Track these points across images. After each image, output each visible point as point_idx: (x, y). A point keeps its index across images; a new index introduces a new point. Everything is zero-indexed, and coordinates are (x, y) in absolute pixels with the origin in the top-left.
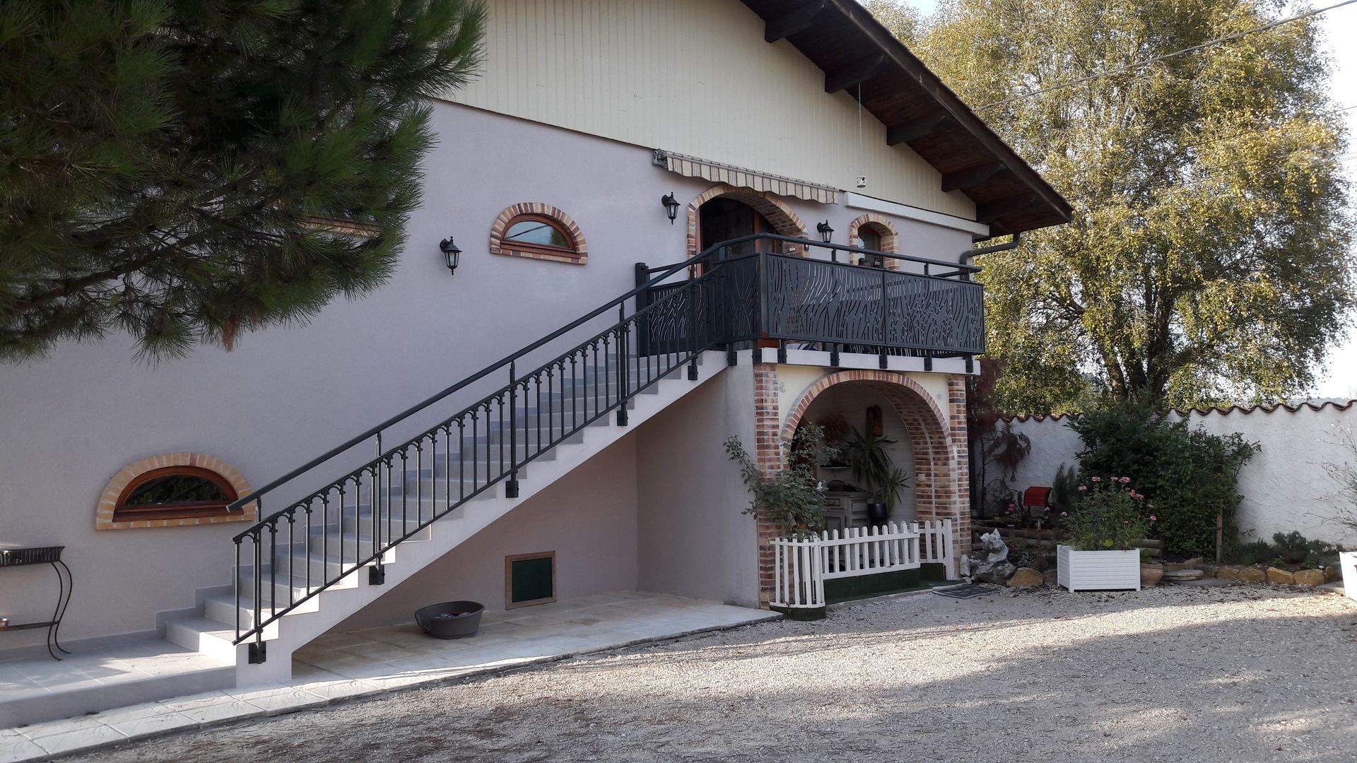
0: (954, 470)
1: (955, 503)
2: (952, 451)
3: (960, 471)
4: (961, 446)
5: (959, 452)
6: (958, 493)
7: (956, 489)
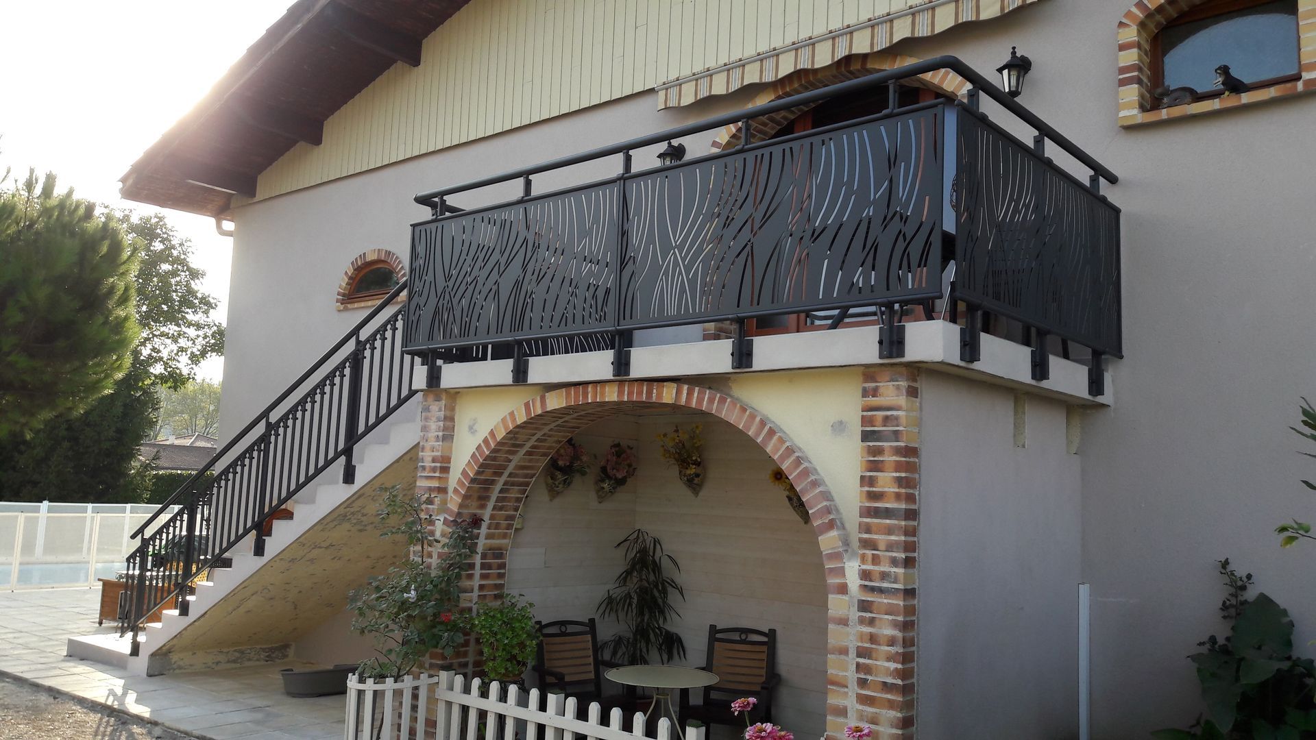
0: (844, 622)
1: (843, 712)
2: (841, 572)
3: (867, 630)
4: (876, 560)
5: (865, 575)
6: (853, 689)
7: (851, 675)
